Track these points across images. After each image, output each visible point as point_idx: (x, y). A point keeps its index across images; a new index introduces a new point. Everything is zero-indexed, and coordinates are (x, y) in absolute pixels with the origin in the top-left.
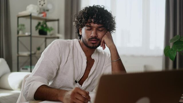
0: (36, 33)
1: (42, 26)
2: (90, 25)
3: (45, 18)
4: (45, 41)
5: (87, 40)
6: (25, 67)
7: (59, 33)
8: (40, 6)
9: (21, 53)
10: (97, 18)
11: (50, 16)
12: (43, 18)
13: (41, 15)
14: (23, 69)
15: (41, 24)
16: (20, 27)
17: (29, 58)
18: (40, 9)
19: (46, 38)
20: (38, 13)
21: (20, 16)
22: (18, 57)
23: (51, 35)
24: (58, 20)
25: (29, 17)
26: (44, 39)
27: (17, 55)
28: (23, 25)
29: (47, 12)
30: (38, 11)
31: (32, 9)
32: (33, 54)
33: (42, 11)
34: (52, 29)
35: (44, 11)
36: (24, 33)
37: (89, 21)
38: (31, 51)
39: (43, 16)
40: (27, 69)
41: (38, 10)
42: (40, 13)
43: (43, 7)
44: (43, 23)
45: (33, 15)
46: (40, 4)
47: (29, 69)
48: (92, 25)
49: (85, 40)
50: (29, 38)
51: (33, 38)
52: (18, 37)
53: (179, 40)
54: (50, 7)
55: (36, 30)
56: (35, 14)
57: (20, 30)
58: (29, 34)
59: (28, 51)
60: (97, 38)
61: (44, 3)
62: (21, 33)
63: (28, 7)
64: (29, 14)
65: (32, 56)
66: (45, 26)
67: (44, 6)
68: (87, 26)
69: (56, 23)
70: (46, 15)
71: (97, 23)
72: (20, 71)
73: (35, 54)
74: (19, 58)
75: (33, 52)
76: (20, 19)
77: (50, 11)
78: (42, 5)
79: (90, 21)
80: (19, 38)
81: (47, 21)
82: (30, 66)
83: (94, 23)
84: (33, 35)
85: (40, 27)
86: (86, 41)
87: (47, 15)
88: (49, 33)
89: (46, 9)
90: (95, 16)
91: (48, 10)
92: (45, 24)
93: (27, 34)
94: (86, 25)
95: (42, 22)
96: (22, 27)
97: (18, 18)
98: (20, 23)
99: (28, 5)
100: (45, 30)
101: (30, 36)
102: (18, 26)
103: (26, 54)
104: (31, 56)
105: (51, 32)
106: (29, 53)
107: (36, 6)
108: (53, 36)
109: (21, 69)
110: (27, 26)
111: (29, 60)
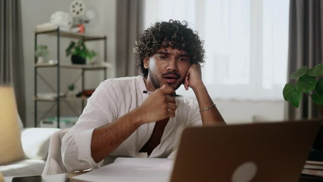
0: (66, 61)
1: (78, 49)
2: (166, 52)
3: (82, 34)
4: (83, 74)
5: (159, 76)
6: (47, 120)
7: (106, 60)
8: (75, 14)
9: (41, 96)
10: (178, 39)
11: (91, 31)
12: (78, 34)
13: (76, 30)
14: (44, 123)
15: (76, 45)
16: (39, 50)
17: (56, 104)
18: (74, 19)
19: (84, 69)
20: (69, 26)
21: (39, 31)
22: (36, 102)
23: (93, 64)
24: (105, 38)
25: (56, 33)
26: (80, 71)
27: (34, 98)
28: (45, 47)
29: (85, 25)
30: (70, 23)
31: (60, 20)
32: (62, 97)
33: (77, 23)
34: (94, 54)
35: (81, 22)
36: (46, 61)
37: (164, 43)
38: (58, 92)
39: (79, 31)
40: (51, 123)
41: (71, 20)
42: (75, 26)
43: (79, 15)
44: (78, 43)
45: (62, 29)
46: (74, 11)
47: (55, 123)
48: (169, 50)
49: (156, 76)
50: (56, 69)
51: (62, 70)
52: (36, 68)
53: (307, 74)
54: (90, 15)
55: (67, 55)
56: (65, 28)
57: (40, 55)
58: (56, 62)
59: (54, 91)
60: (178, 73)
61: (81, 10)
62: (40, 61)
63: (53, 16)
64: (56, 28)
65: (61, 99)
66: (81, 48)
67: (81, 13)
68: (161, 53)
69: (102, 42)
70: (84, 29)
71: (177, 48)
72: (39, 127)
73: (65, 96)
74: (38, 103)
75: (62, 94)
76: (39, 36)
77: (91, 23)
78: (78, 13)
79: (166, 44)
80: (38, 70)
81: (85, 39)
82: (56, 118)
83: (174, 48)
84: (62, 64)
85: (73, 51)
86: (158, 79)
87: (87, 30)
88: (88, 61)
89: (84, 19)
90: (175, 36)
91: (87, 22)
92: (83, 44)
93: (51, 62)
94: (159, 51)
95: (76, 41)
96: (44, 50)
97: (36, 34)
98: (39, 44)
99: (54, 12)
100: (83, 55)
101: (58, 65)
102: (36, 49)
103: (50, 96)
104: (58, 100)
105: (93, 60)
106: (55, 95)
107: (67, 15)
108: (95, 66)
109: (41, 123)
110: (52, 48)
111: (55, 108)
